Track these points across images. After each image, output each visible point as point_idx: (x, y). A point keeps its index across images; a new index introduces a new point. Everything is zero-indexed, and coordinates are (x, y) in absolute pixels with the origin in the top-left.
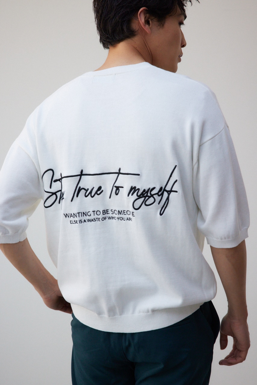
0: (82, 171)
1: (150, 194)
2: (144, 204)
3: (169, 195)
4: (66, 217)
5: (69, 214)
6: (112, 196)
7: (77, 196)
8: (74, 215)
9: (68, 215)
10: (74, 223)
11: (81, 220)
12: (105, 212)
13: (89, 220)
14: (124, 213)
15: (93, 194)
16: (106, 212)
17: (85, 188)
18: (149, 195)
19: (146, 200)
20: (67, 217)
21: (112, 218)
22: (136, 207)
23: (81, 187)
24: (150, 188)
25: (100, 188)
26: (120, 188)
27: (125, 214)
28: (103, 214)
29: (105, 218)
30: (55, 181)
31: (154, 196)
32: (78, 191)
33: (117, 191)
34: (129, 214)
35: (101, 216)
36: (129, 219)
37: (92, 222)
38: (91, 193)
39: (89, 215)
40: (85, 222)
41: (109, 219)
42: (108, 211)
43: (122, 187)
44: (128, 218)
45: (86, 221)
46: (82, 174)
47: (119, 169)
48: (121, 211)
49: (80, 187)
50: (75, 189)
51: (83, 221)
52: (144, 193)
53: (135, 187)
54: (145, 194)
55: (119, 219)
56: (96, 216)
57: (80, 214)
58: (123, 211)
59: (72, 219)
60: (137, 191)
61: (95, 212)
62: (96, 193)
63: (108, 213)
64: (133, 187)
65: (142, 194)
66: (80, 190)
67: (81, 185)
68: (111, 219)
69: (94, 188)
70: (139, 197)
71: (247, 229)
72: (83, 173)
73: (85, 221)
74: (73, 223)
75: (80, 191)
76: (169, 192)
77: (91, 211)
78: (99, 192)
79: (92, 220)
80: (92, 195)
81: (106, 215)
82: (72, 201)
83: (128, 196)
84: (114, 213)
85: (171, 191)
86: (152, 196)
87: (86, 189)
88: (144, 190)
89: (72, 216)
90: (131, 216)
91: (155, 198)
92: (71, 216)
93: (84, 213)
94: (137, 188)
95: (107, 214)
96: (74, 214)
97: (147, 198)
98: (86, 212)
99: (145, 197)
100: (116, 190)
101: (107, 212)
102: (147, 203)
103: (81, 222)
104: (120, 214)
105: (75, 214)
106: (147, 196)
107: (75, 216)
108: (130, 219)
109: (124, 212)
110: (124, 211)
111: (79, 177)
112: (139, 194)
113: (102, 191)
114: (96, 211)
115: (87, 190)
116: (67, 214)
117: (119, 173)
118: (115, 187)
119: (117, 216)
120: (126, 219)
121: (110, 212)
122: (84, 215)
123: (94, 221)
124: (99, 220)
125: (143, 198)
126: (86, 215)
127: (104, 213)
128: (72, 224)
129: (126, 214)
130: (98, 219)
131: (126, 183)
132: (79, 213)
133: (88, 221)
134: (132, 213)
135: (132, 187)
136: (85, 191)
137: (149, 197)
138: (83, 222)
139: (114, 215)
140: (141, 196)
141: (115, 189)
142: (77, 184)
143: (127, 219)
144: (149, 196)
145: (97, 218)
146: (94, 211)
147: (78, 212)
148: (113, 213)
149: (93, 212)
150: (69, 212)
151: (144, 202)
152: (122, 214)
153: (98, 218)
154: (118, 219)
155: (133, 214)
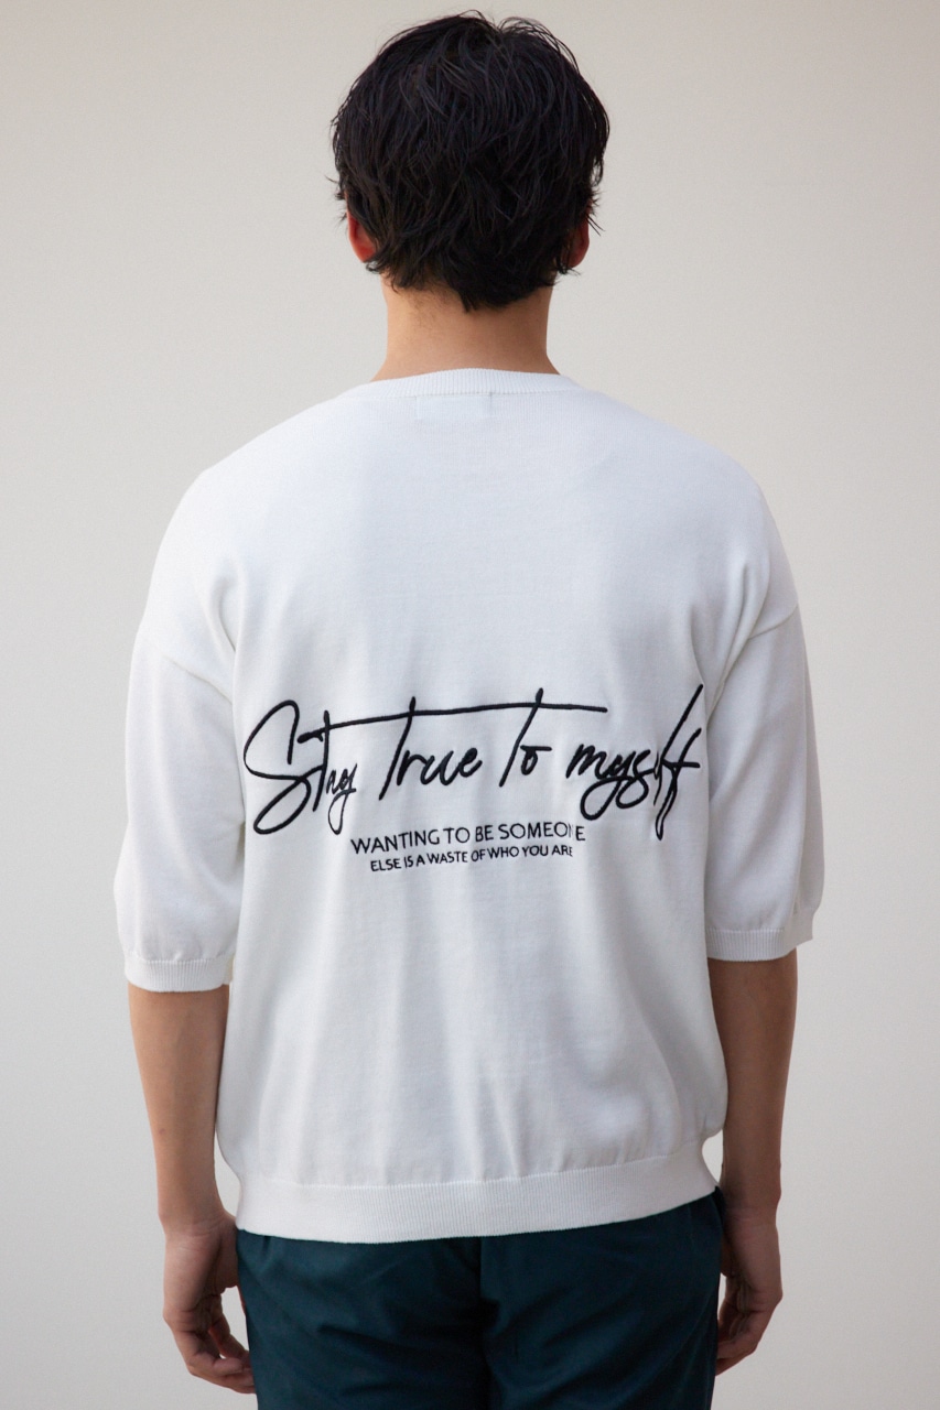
0: (413, 702)
1: (635, 770)
2: (614, 801)
3: (675, 775)
4: (357, 850)
5: (369, 840)
6: (509, 777)
7: (399, 782)
8: (391, 842)
9: (366, 843)
10: (384, 866)
11: (409, 857)
12: (481, 833)
13: (434, 858)
14: (545, 829)
15: (447, 775)
16: (483, 833)
17: (423, 755)
18: (630, 773)
19: (620, 788)
20: (362, 849)
21: (502, 852)
22: (590, 812)
23: (412, 754)
24: (634, 753)
25: (472, 754)
26: (538, 753)
27: (548, 833)
28: (477, 840)
29: (479, 854)
30: (304, 738)
31: (646, 778)
32: (402, 763)
33: (530, 762)
34: (561, 833)
35: (468, 847)
36: (560, 850)
37: (444, 862)
38: (441, 769)
39: (434, 840)
40: (421, 864)
41: (491, 856)
42: (488, 829)
43: (548, 749)
44: (556, 847)
45: (426, 859)
46: (412, 712)
47: (536, 691)
48: (538, 825)
49: (408, 753)
50: (392, 758)
51: (415, 859)
52: (617, 766)
53: (592, 749)
54: (619, 770)
55: (528, 852)
56: (455, 846)
57: (407, 837)
58: (542, 826)
59: (379, 854)
60: (598, 760)
61: (453, 833)
62: (460, 769)
63: (489, 836)
64: (585, 747)
65: (611, 769)
66: (408, 761)
67: (411, 746)
68: (497, 856)
69: (452, 753)
70: (603, 779)
71: (813, 913)
72: (418, 707)
73: (420, 859)
74: (381, 869)
75: (408, 766)
76: (676, 768)
77: (440, 829)
78: (467, 768)
79: (443, 859)
80: (447, 778)
81: (485, 844)
82: (381, 797)
83: (568, 775)
84: (511, 835)
85: (681, 764)
86: (639, 776)
87: (427, 758)
88: (619, 758)
89: (381, 846)
90: (570, 841)
91: (649, 783)
92: (375, 846)
93: (417, 834)
94: (596, 752)
95: (487, 839)
96: (387, 839)
97: (624, 783)
98: (424, 832)
99: (619, 780)
100: (527, 758)
101: (486, 833)
102: (625, 799)
103: (409, 863)
104: (534, 835)
105: (393, 840)
106: (625, 777)
107: (390, 844)
108: (564, 850)
109: (547, 826)
110: (545, 824)
111: (405, 720)
112: (602, 771)
113: (480, 763)
114: (456, 829)
115: (428, 763)
116: (361, 842)
117: (537, 704)
118: (523, 748)
119: (521, 843)
120: (550, 850)
121: (496, 833)
122: (419, 840)
123: (449, 859)
124: (463, 857)
125: (614, 784)
126: (424, 842)
127: (479, 837)
128: (380, 872)
129: (552, 832)
130: (460, 855)
131: (560, 735)
132: (403, 835)
133: (431, 861)
134: (574, 829)
135: (582, 746)
136: (424, 765)
137: (631, 781)
138: (415, 862)
139: (511, 841)
140: (609, 776)
141: (521, 755)
142: (398, 743)
143: (555, 849)
144: (629, 778)
145: (458, 853)
146: (449, 830)
147: (401, 832)
148: (505, 835)
149: (447, 832)
150: (367, 834)
151: (616, 795)
152: (540, 835)
153: (462, 851)
154: (525, 851)
155: (578, 834)
